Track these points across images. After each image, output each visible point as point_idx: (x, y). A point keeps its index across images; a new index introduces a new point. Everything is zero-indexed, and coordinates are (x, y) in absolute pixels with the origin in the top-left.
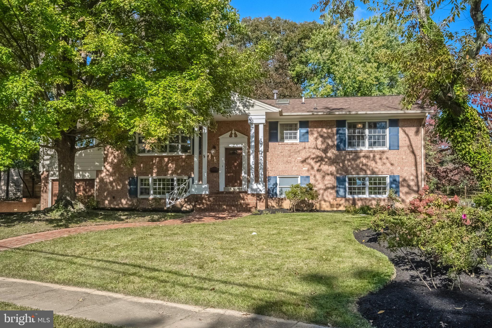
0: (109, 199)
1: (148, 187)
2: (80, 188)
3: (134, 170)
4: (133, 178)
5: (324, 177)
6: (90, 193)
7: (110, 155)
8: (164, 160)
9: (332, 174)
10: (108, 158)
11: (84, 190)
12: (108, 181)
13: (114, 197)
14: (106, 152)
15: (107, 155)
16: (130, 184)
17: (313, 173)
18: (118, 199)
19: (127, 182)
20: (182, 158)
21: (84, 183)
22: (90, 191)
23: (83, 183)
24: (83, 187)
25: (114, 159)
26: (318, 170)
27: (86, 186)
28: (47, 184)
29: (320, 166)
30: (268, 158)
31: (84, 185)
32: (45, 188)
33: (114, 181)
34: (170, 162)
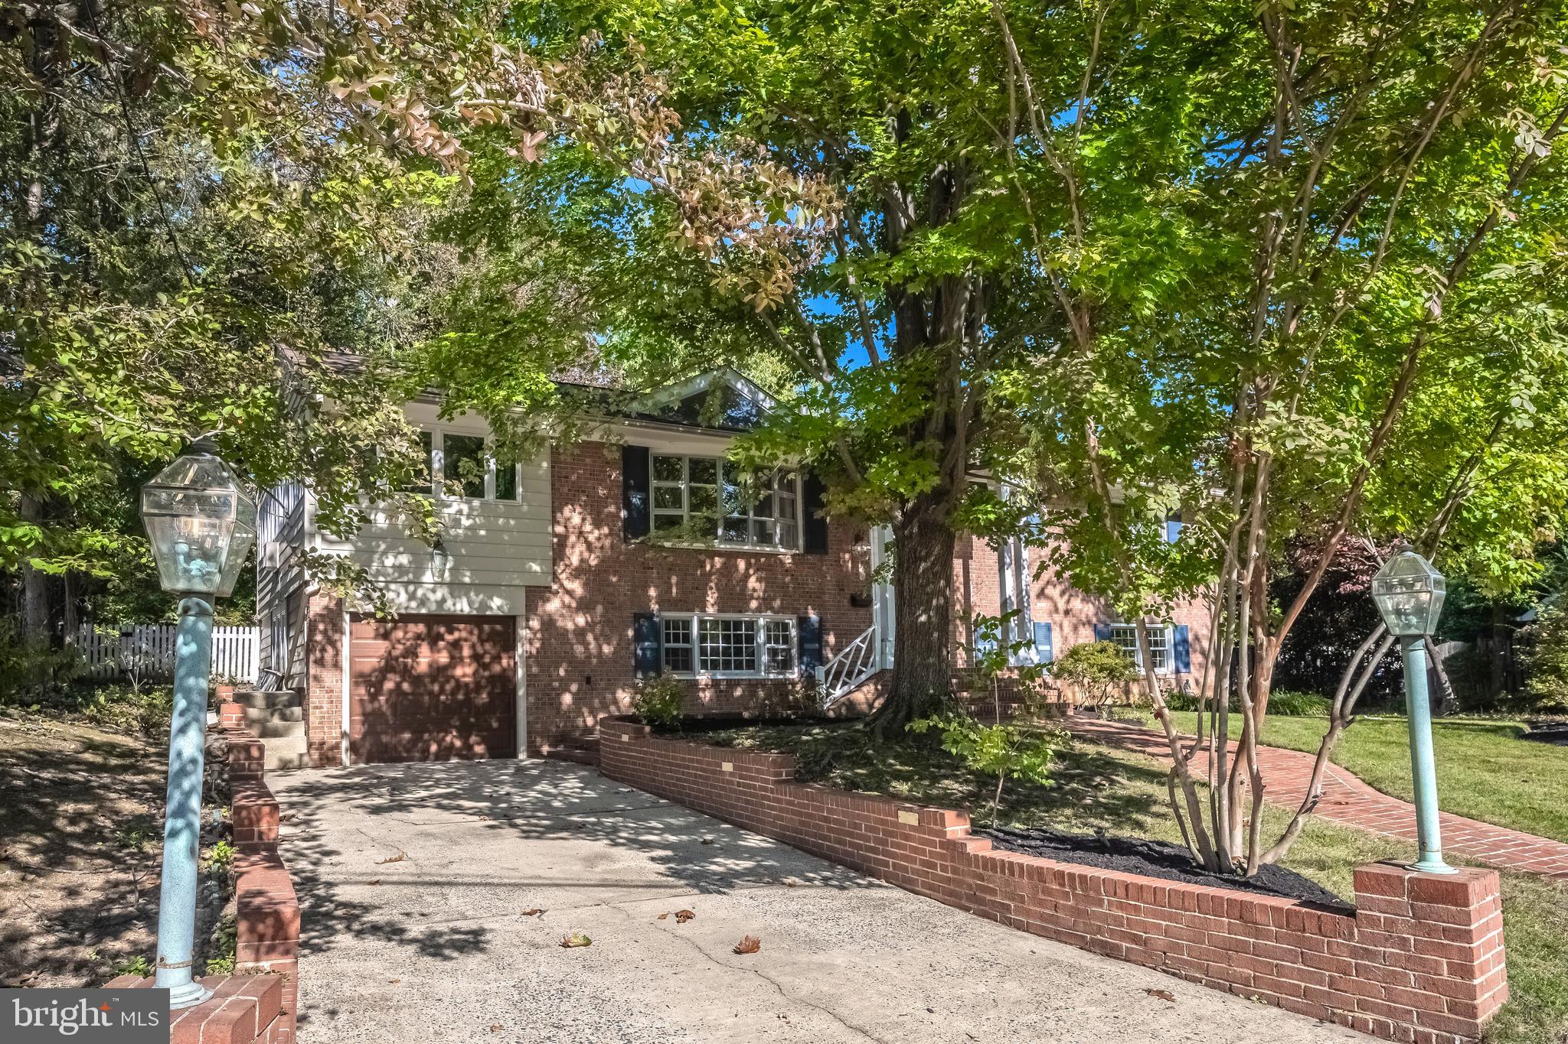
0: (574, 687)
1: (686, 645)
2: (461, 649)
3: (652, 592)
4: (649, 616)
5: (1075, 628)
6: (497, 668)
7: (573, 538)
8: (736, 567)
9: (1089, 622)
10: (568, 551)
11: (476, 657)
12: (570, 626)
13: (588, 680)
14: (559, 529)
15: (563, 539)
16: (639, 637)
17: (1058, 618)
18: (603, 684)
19: (630, 633)
20: (782, 563)
21: (476, 632)
22: (497, 658)
23: (471, 633)
24: (473, 647)
25: (586, 555)
26: (1067, 612)
27: (482, 641)
28: (337, 637)
29: (1068, 601)
30: (973, 576)
31: (475, 639)
32: (330, 649)
33: (590, 626)
34: (751, 571)
